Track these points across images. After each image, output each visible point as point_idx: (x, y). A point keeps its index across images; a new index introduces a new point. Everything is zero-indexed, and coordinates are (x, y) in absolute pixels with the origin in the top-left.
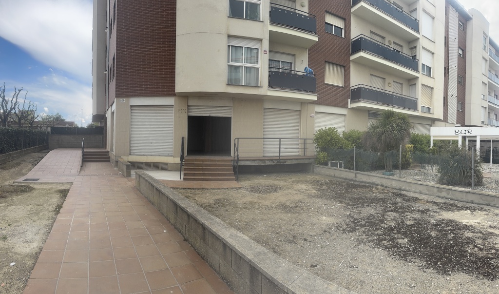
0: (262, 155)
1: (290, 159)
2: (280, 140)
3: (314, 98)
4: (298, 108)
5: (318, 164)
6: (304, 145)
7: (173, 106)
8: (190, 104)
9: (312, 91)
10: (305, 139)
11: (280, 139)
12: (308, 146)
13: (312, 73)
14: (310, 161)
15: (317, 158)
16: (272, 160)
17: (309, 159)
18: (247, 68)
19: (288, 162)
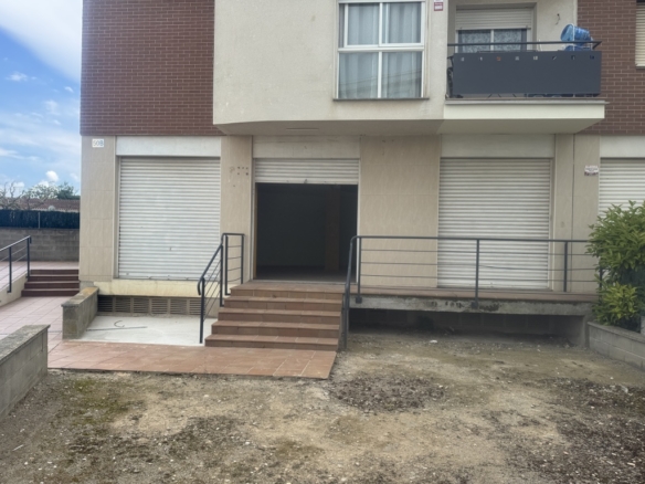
0: (434, 283)
1: (510, 301)
2: (478, 244)
3: (596, 113)
4: (545, 152)
5: (602, 322)
6: (562, 259)
7: (218, 158)
8: (259, 154)
9: (587, 93)
10: (566, 242)
11: (478, 240)
12: (575, 262)
13: (588, 39)
14: (579, 310)
15: (601, 303)
16: (455, 299)
17: (575, 303)
18: (388, 54)
19: (506, 309)
